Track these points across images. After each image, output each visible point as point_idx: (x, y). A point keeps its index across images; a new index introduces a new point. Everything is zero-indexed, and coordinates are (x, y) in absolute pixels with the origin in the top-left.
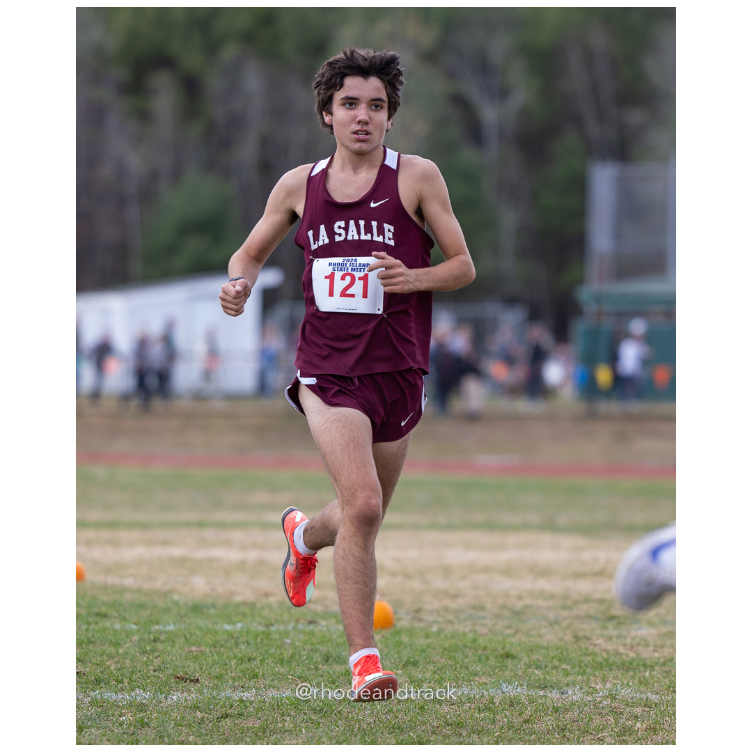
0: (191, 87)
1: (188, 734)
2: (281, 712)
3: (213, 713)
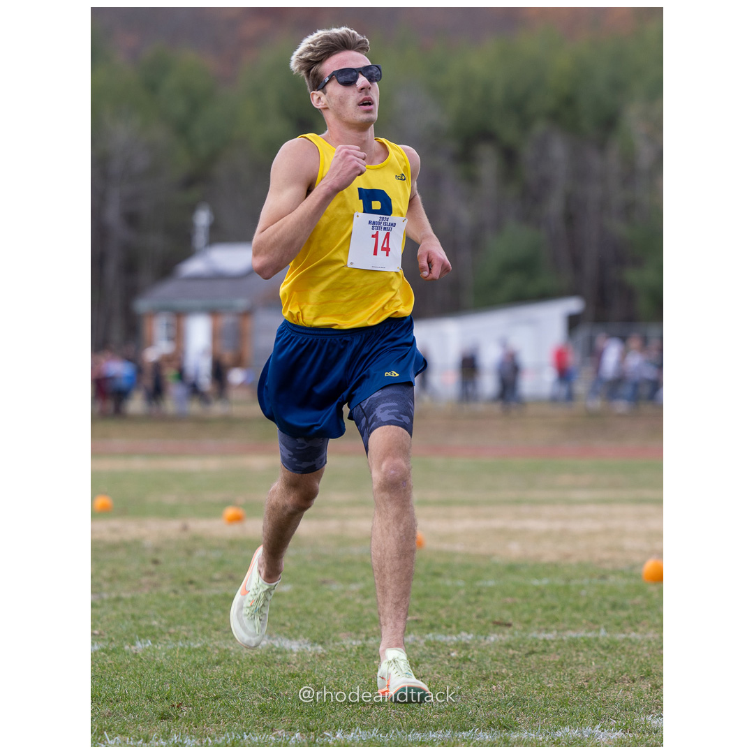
1: (502, 667)
2: (576, 649)
3: (523, 650)
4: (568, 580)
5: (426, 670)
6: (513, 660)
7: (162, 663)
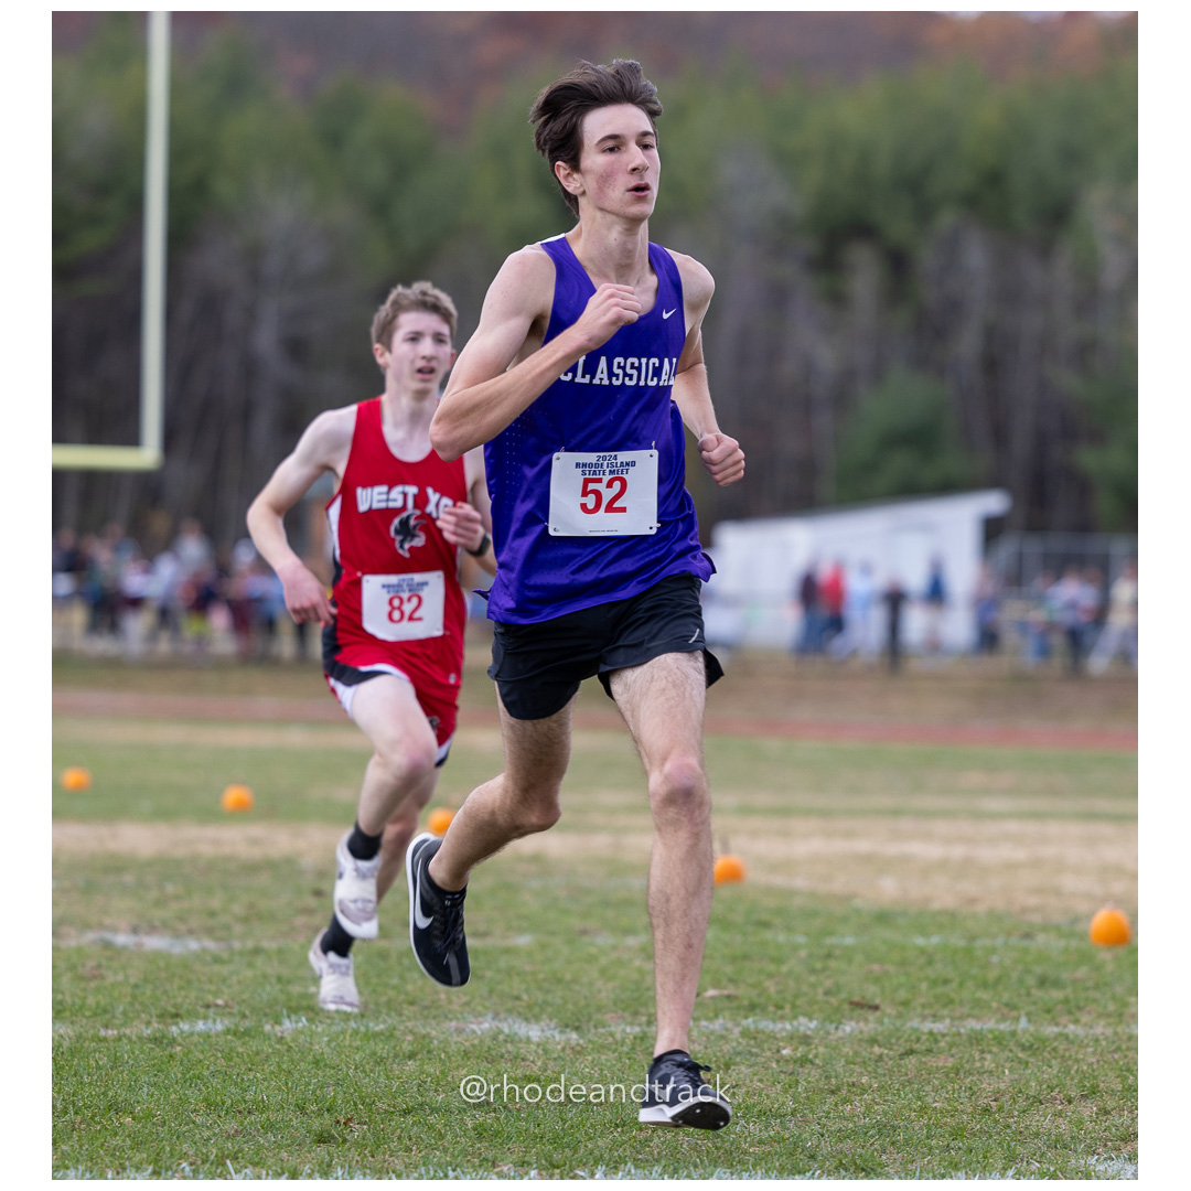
0: (898, 263)
1: (861, 1074)
2: (980, 1048)
3: (896, 1048)
4: (972, 938)
5: (742, 1076)
6: (879, 1064)
7: (322, 1053)
